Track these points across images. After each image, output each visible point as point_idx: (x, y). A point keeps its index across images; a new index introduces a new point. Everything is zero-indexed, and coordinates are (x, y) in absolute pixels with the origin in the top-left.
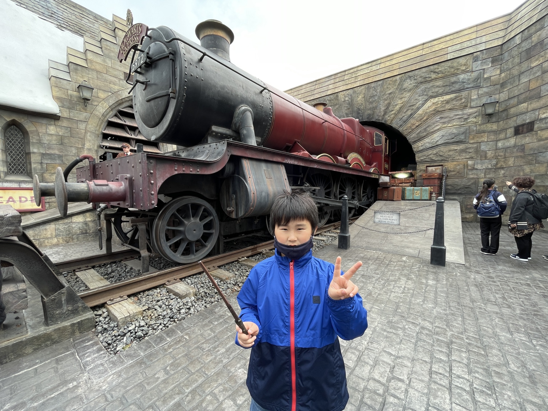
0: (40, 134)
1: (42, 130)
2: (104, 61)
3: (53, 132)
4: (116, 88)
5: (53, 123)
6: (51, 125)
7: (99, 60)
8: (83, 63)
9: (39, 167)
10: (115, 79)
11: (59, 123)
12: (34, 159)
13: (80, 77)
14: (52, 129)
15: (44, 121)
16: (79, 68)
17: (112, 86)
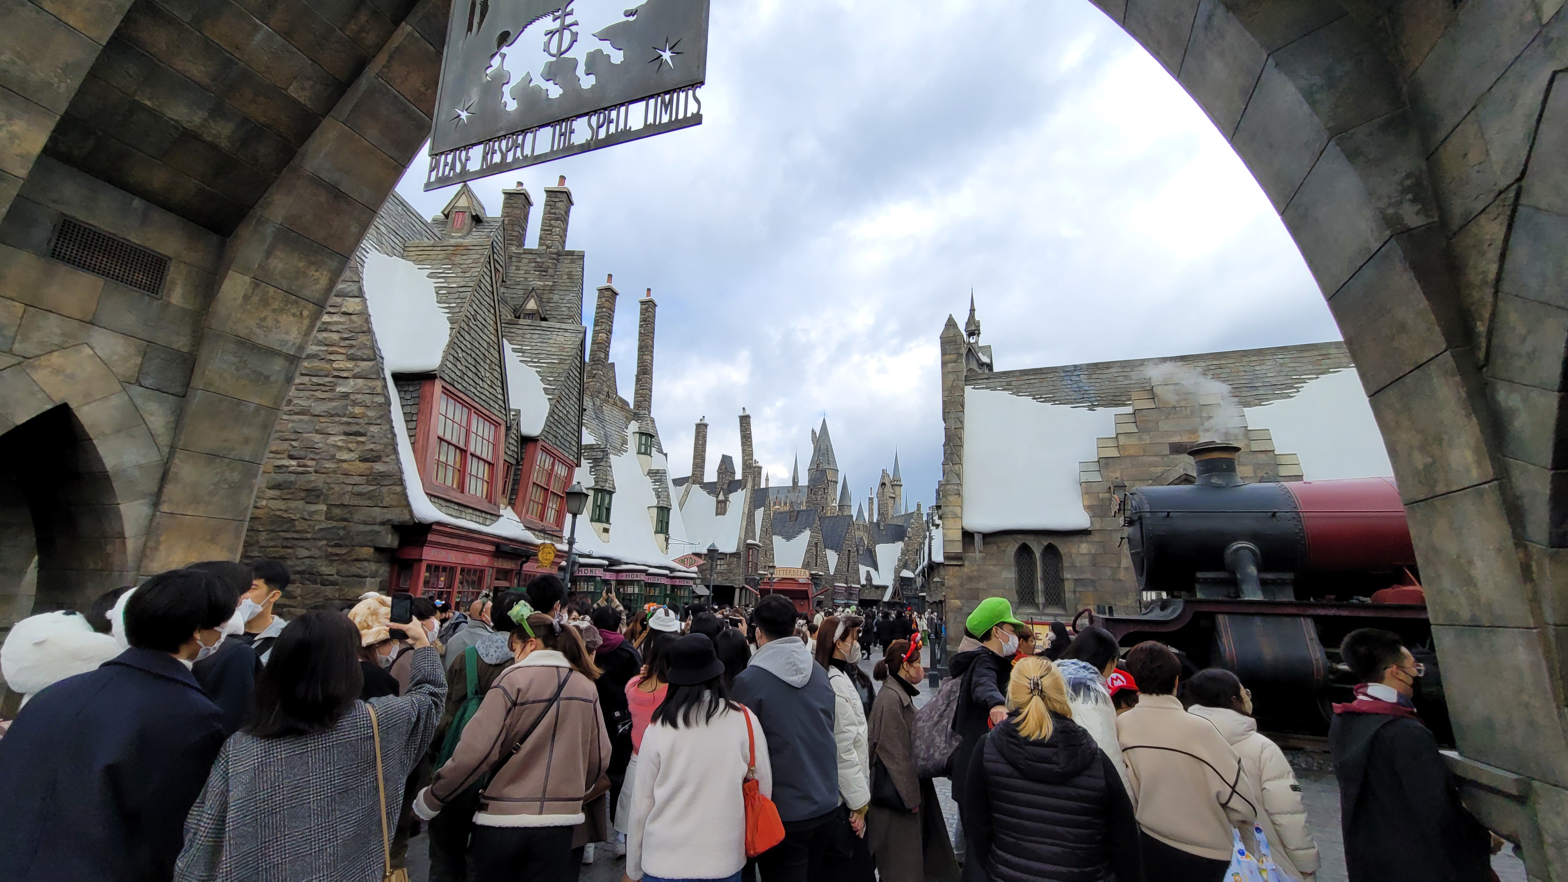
0: (1073, 556)
1: (1074, 550)
2: (1140, 439)
3: (1085, 551)
4: (1159, 470)
5: (1084, 539)
6: (1082, 542)
7: (1133, 441)
8: (1114, 453)
9: (1073, 596)
10: (1156, 458)
11: (1090, 538)
12: (1068, 586)
13: (1112, 472)
14: (1084, 547)
15: (1076, 539)
16: (1110, 460)
17: (1153, 469)
